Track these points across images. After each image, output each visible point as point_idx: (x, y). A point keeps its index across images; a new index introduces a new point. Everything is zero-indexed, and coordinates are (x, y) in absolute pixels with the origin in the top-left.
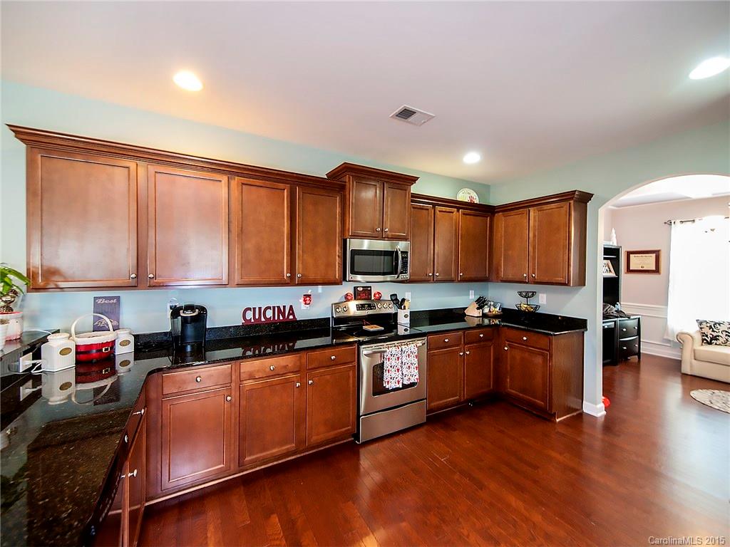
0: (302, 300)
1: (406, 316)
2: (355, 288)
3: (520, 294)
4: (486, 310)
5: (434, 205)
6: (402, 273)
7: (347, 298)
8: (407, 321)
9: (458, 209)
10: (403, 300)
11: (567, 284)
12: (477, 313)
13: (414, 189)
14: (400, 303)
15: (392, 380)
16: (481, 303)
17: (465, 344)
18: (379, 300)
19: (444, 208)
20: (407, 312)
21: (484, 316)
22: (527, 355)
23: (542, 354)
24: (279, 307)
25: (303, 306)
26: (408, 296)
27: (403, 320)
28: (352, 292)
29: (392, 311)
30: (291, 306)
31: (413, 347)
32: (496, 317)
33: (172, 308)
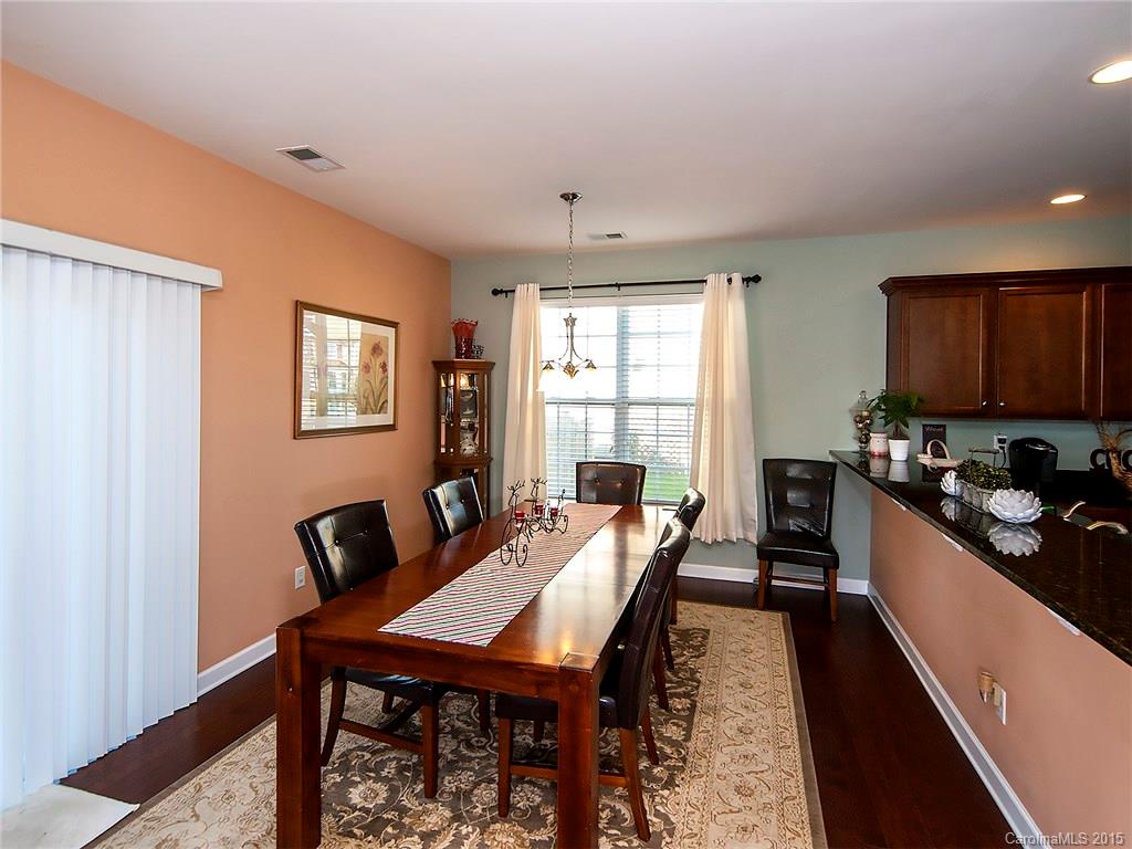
33: (1000, 441)
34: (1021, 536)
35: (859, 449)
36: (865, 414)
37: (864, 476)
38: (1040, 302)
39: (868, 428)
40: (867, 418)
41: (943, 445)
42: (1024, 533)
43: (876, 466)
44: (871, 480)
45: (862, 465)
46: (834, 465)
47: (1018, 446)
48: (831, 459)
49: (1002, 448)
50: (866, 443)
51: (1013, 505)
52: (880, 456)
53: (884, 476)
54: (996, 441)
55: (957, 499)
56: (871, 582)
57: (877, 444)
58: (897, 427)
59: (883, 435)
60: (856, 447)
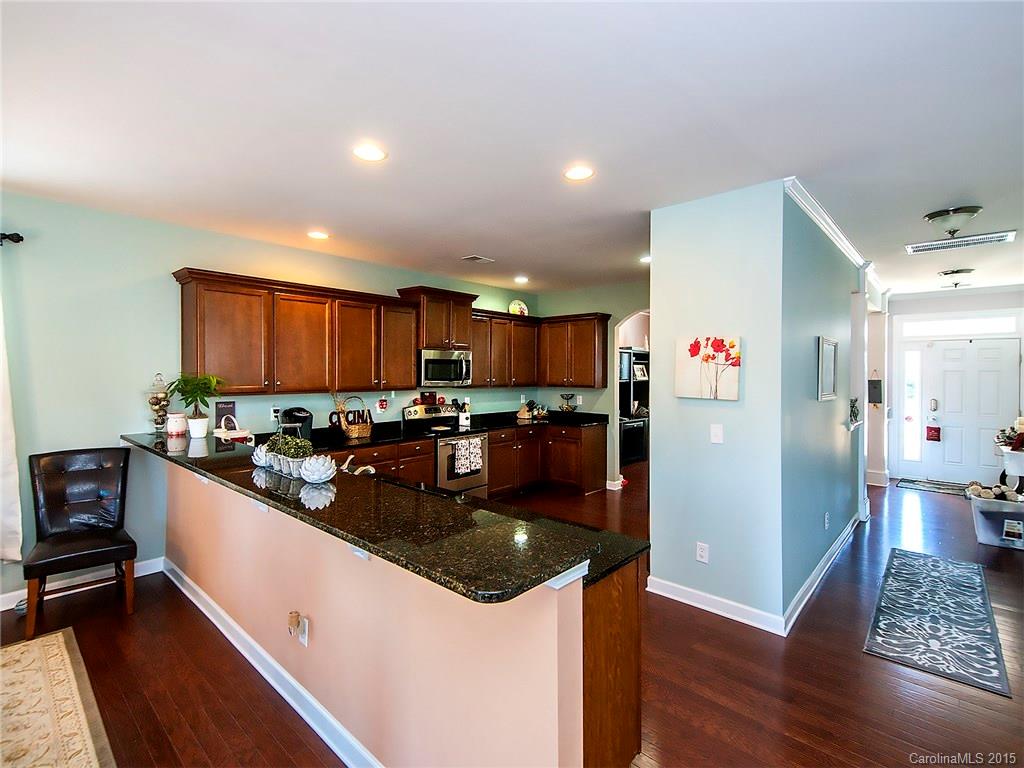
0: (377, 405)
1: (467, 418)
2: (422, 394)
3: (562, 396)
4: (536, 413)
5: (491, 318)
6: (465, 379)
7: (415, 403)
8: (468, 422)
9: (511, 321)
10: (464, 404)
11: (593, 387)
12: (527, 415)
13: (475, 305)
14: (461, 408)
15: (462, 467)
16: (531, 406)
17: (518, 439)
18: (443, 403)
19: (498, 320)
20: (468, 414)
21: (534, 418)
22: (565, 445)
23: (575, 443)
24: (359, 411)
25: (379, 410)
26: (467, 400)
27: (464, 422)
28: (419, 396)
29: (455, 414)
30: (369, 411)
31: (477, 441)
32: (544, 418)
33: (275, 411)
34: (324, 493)
35: (155, 430)
36: (161, 395)
37: (162, 456)
38: (302, 308)
39: (164, 409)
40: (164, 399)
41: (232, 418)
42: (326, 489)
43: (174, 446)
44: (170, 459)
45: (160, 447)
46: (127, 451)
47: (289, 415)
48: (123, 444)
49: (276, 417)
50: (163, 422)
51: (318, 468)
52: (178, 435)
53: (181, 454)
54: (272, 411)
55: (268, 470)
56: (167, 556)
57: (174, 424)
58: (196, 407)
59: (181, 415)
60: (151, 428)
